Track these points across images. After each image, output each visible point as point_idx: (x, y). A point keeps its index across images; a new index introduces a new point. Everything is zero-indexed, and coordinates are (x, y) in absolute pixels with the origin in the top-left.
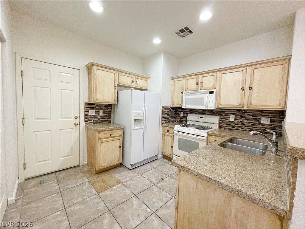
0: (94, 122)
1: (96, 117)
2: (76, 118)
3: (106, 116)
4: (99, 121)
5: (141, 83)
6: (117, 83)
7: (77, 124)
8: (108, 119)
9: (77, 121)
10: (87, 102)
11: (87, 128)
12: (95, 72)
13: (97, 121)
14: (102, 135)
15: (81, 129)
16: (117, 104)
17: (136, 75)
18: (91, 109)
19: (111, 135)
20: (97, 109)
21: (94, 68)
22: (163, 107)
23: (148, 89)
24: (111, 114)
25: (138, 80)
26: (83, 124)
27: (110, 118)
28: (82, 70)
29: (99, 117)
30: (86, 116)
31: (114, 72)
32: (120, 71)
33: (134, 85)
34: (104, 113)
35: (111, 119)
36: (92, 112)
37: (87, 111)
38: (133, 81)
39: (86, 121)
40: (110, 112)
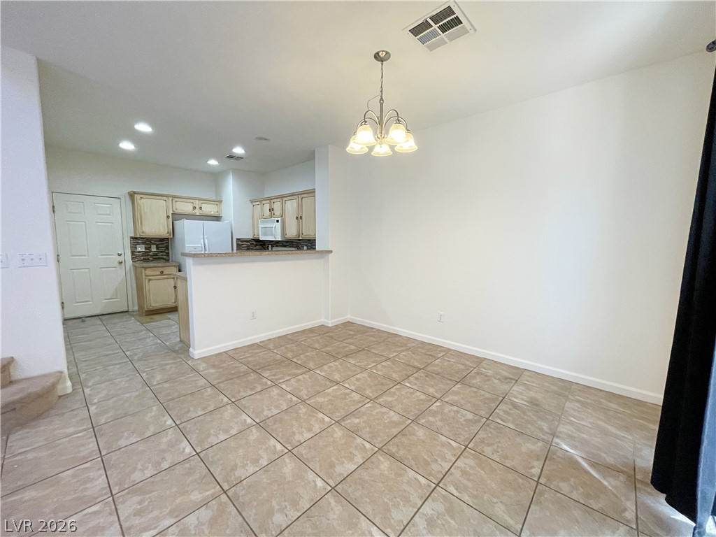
0: (146, 260)
1: (146, 254)
2: (120, 255)
3: (162, 252)
4: (151, 259)
5: (209, 209)
6: (171, 212)
7: (122, 262)
8: (165, 257)
9: (121, 259)
10: (133, 236)
11: (135, 267)
12: (138, 201)
13: (148, 259)
14: (149, 272)
15: (128, 268)
16: (172, 236)
17: (200, 199)
18: (138, 243)
19: (162, 273)
20: (147, 244)
21: (137, 197)
22: (237, 239)
23: (223, 215)
24: (168, 250)
25: (203, 206)
26: (129, 262)
27: (168, 254)
28: (123, 198)
29: (151, 254)
30: (133, 253)
31: (165, 198)
32: (174, 197)
33: (197, 212)
34: (157, 248)
35: (169, 256)
36: (141, 248)
37: (133, 247)
38: (194, 208)
39: (133, 258)
40: (167, 248)
